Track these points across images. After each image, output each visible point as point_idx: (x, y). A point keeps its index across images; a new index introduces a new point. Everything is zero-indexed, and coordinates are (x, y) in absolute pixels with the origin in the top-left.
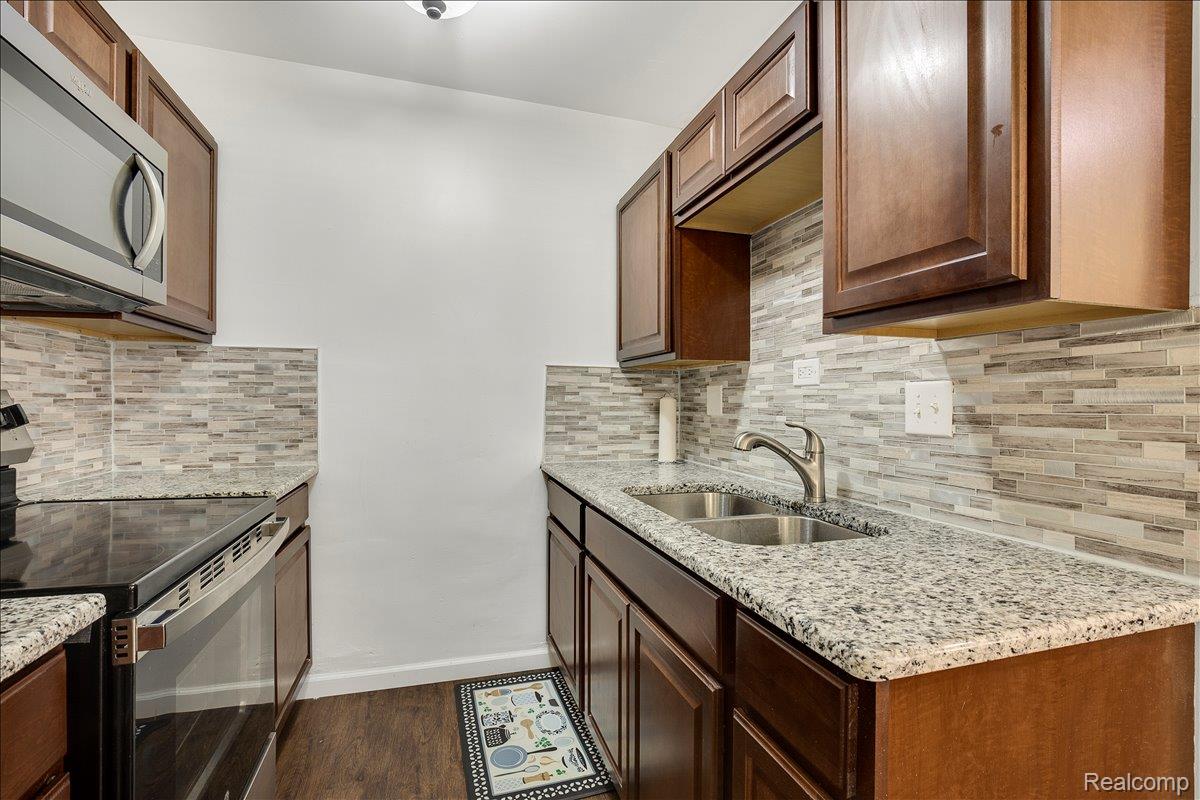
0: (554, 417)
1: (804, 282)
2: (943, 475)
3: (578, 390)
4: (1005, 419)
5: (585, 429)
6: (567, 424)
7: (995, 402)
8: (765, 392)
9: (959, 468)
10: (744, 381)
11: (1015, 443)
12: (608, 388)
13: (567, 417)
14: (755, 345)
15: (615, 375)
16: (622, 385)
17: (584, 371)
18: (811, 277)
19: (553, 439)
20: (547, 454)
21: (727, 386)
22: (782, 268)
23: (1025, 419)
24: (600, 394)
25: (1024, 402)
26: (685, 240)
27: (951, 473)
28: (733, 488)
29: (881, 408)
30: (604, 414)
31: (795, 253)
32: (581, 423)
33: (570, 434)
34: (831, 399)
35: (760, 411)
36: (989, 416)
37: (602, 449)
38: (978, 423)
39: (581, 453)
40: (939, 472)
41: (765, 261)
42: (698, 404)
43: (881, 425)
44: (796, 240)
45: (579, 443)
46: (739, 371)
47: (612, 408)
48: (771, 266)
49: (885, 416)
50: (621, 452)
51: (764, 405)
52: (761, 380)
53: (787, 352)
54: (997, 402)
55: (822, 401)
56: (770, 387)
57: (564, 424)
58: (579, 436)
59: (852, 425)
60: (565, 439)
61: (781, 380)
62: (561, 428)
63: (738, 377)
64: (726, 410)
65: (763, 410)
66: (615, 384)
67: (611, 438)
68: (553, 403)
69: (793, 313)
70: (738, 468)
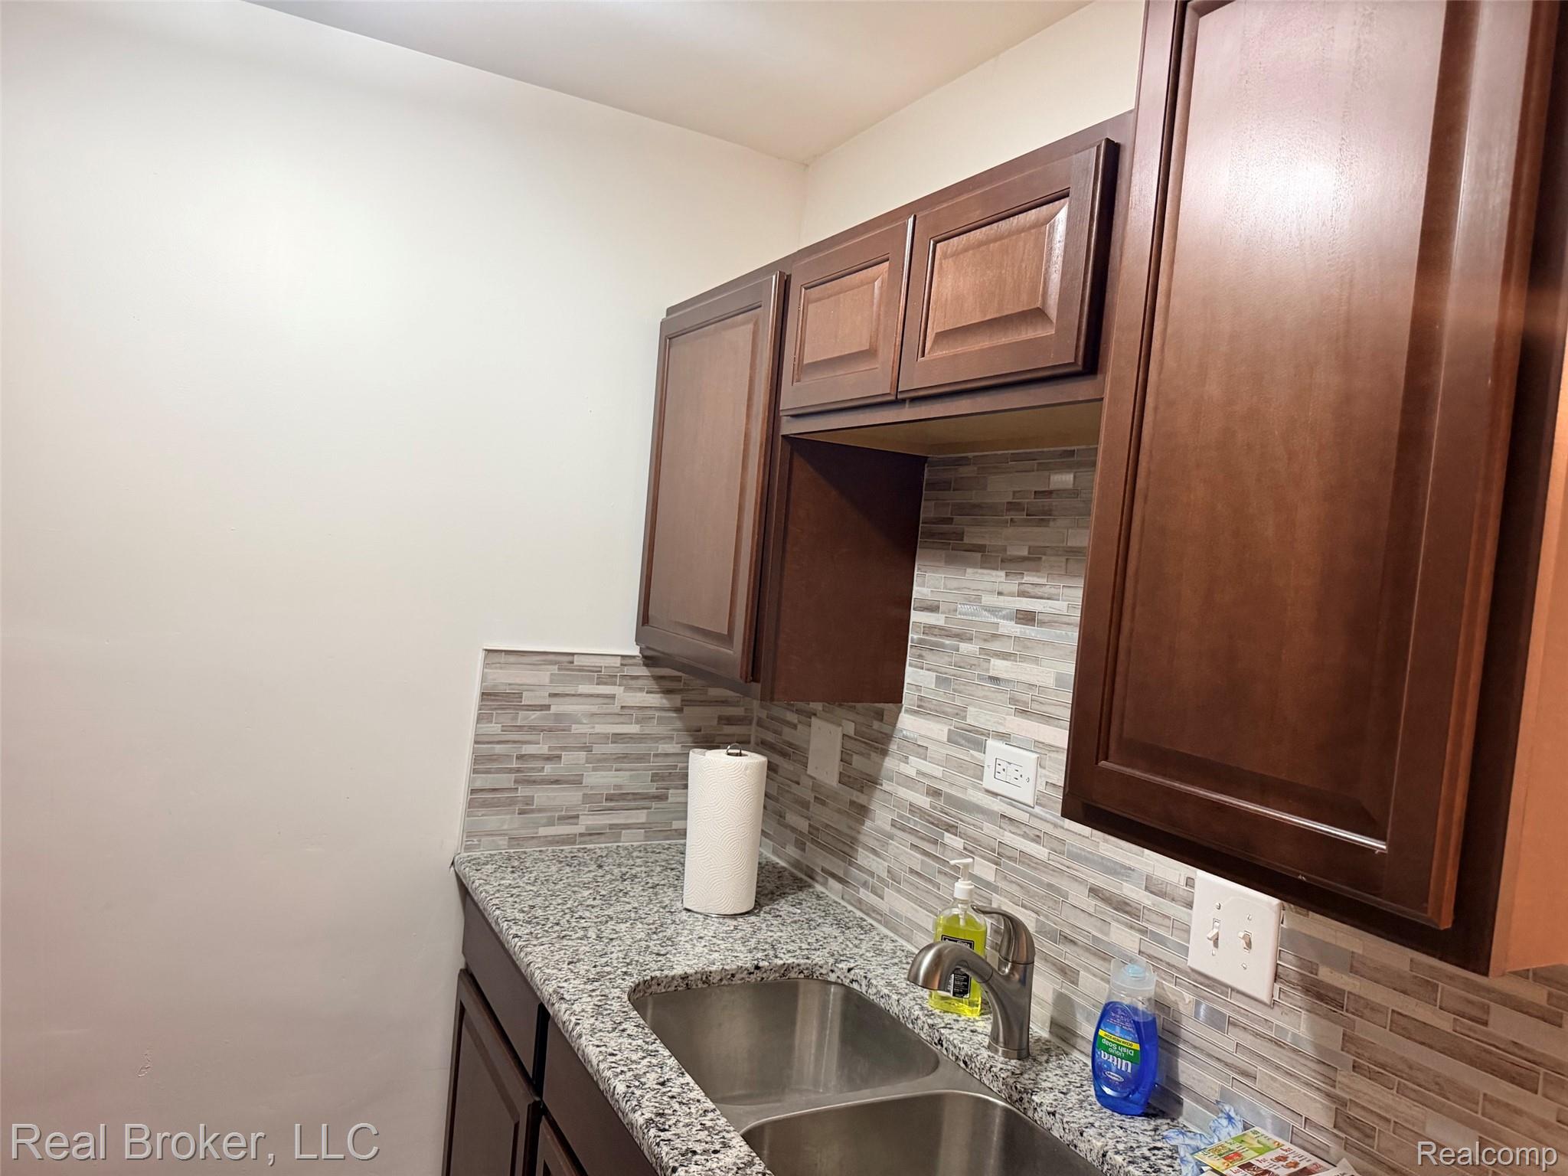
0: (492, 758)
1: (1022, 594)
2: (1251, 1069)
3: (546, 702)
4: (1366, 1008)
5: (557, 782)
6: (518, 770)
7: (1353, 970)
8: (924, 774)
9: (1278, 1068)
10: (888, 737)
11: (1381, 1058)
12: (613, 697)
13: (520, 757)
14: (916, 677)
15: (627, 671)
16: (641, 690)
17: (564, 661)
18: (1038, 591)
19: (485, 804)
20: (469, 834)
21: (852, 733)
22: (980, 549)
23: (1403, 1022)
24: (594, 709)
25: (1404, 992)
26: (798, 461)
27: (1261, 1069)
28: (851, 976)
29: (1146, 899)
30: (598, 749)
31: (1010, 531)
32: (549, 769)
33: (523, 791)
34: (1055, 844)
35: (913, 808)
36: (1341, 992)
37: (587, 821)
38: (1320, 997)
39: (543, 831)
40: (1242, 1060)
41: (949, 521)
42: (790, 745)
43: (1144, 931)
44: (1012, 506)
45: (540, 811)
46: (880, 716)
47: (617, 738)
48: (960, 536)
49: (1154, 917)
50: (627, 827)
51: (924, 801)
52: (922, 751)
53: (976, 717)
54: (1356, 973)
55: (1037, 839)
56: (937, 771)
57: (510, 771)
58: (542, 796)
59: (1091, 910)
60: (512, 802)
61: (961, 767)
62: (505, 780)
63: (876, 725)
64: (843, 778)
65: (920, 809)
66: (628, 688)
67: (609, 798)
68: (494, 728)
69: (995, 646)
70: (859, 904)
